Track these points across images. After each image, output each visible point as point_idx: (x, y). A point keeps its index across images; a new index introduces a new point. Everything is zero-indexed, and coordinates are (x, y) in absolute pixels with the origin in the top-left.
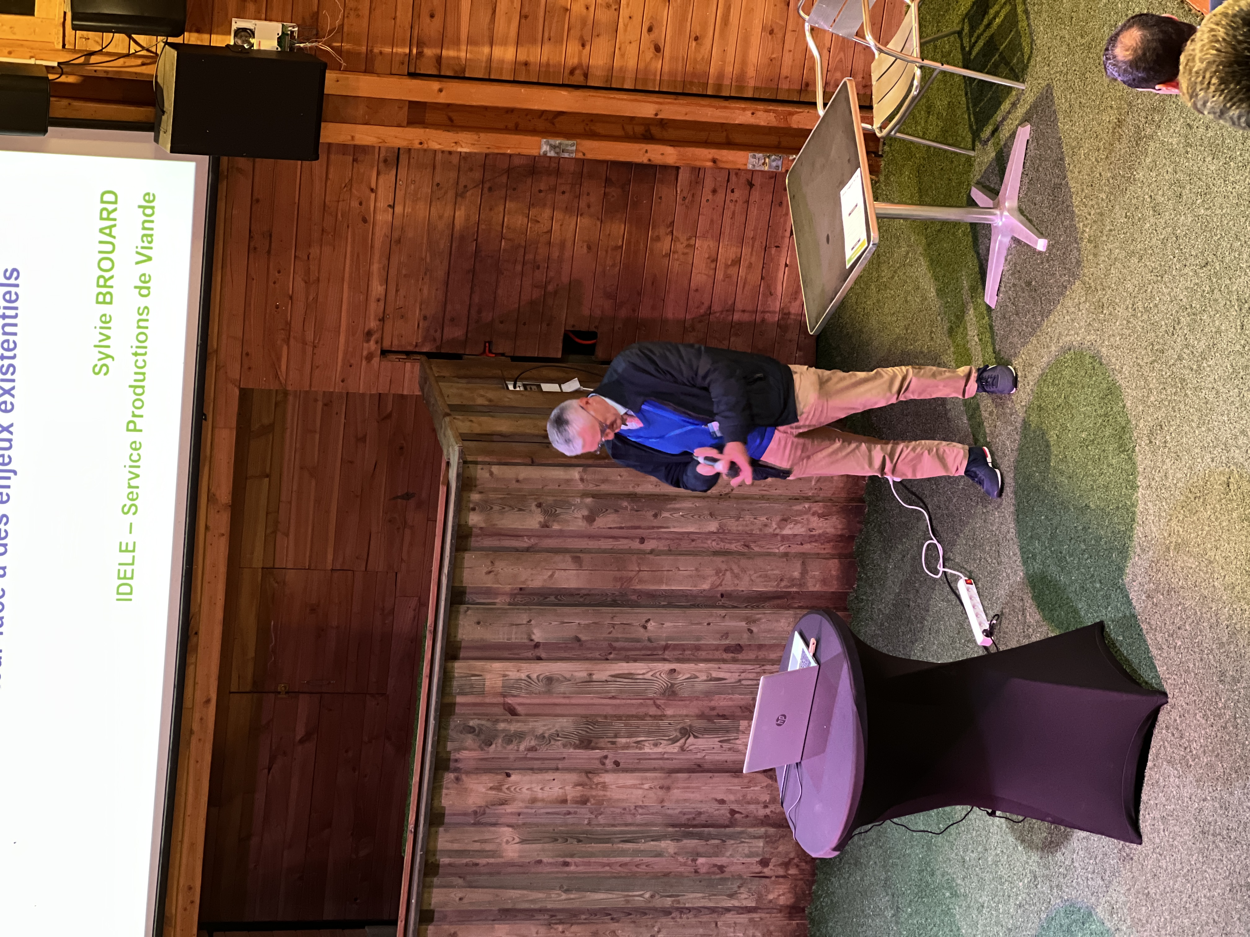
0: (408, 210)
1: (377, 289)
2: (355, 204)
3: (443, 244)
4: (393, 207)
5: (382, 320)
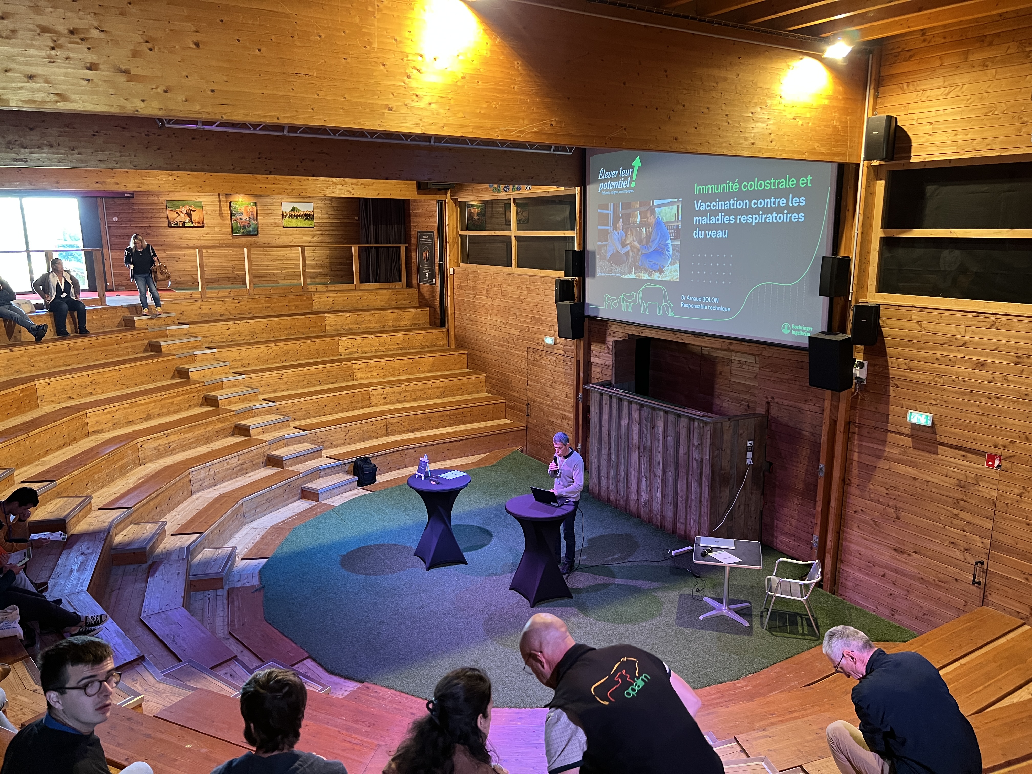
0: (809, 416)
1: (786, 402)
2: (811, 398)
3: (799, 426)
4: (809, 411)
5: (777, 403)
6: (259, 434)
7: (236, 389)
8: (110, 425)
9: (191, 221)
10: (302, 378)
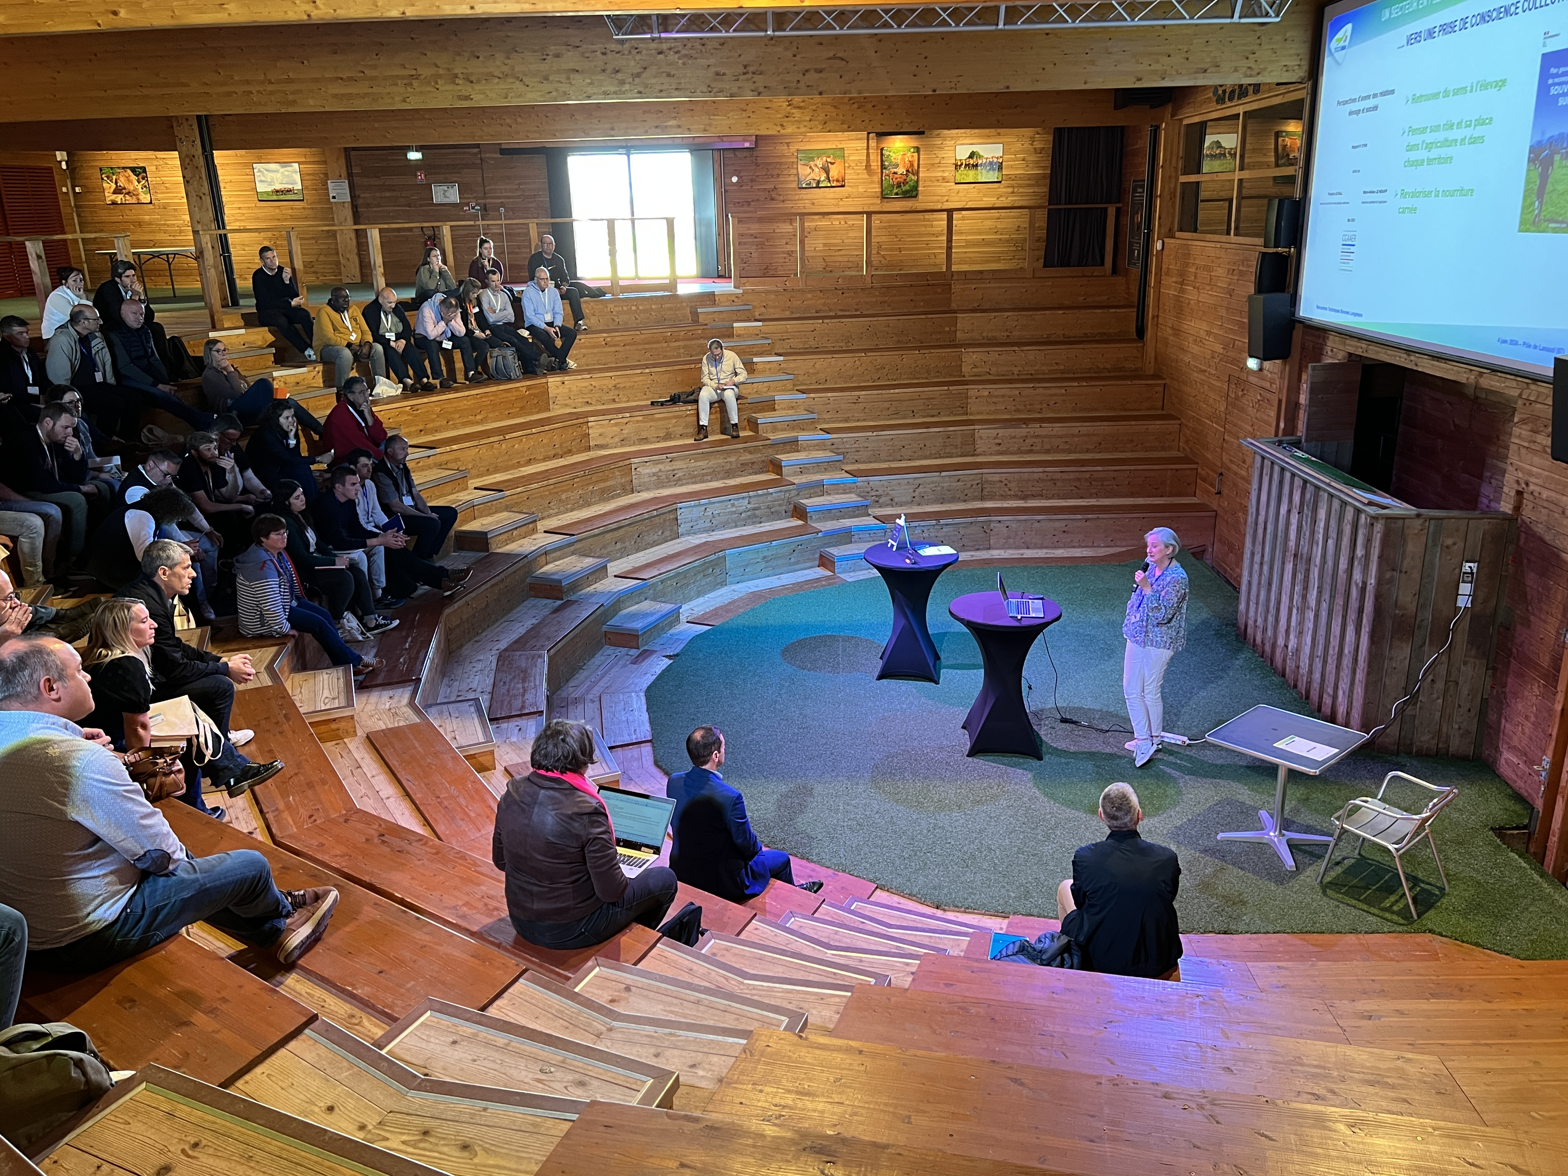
1: (1545, 494)
3: (1558, 543)
5: (1532, 494)
6: (795, 474)
7: (791, 412)
8: (617, 439)
9: (828, 178)
10: (887, 405)
